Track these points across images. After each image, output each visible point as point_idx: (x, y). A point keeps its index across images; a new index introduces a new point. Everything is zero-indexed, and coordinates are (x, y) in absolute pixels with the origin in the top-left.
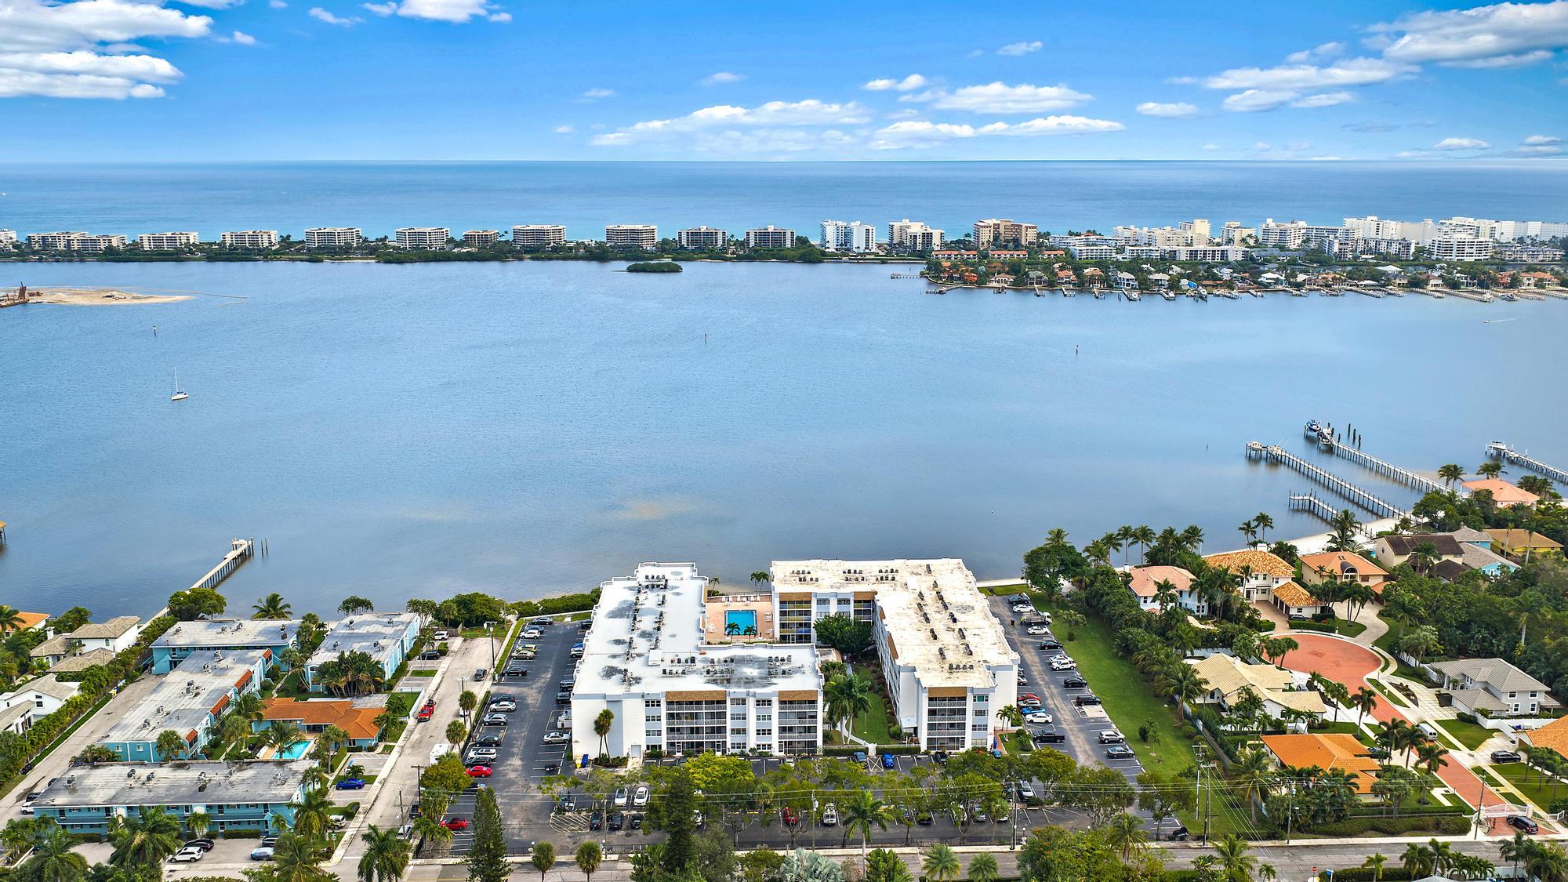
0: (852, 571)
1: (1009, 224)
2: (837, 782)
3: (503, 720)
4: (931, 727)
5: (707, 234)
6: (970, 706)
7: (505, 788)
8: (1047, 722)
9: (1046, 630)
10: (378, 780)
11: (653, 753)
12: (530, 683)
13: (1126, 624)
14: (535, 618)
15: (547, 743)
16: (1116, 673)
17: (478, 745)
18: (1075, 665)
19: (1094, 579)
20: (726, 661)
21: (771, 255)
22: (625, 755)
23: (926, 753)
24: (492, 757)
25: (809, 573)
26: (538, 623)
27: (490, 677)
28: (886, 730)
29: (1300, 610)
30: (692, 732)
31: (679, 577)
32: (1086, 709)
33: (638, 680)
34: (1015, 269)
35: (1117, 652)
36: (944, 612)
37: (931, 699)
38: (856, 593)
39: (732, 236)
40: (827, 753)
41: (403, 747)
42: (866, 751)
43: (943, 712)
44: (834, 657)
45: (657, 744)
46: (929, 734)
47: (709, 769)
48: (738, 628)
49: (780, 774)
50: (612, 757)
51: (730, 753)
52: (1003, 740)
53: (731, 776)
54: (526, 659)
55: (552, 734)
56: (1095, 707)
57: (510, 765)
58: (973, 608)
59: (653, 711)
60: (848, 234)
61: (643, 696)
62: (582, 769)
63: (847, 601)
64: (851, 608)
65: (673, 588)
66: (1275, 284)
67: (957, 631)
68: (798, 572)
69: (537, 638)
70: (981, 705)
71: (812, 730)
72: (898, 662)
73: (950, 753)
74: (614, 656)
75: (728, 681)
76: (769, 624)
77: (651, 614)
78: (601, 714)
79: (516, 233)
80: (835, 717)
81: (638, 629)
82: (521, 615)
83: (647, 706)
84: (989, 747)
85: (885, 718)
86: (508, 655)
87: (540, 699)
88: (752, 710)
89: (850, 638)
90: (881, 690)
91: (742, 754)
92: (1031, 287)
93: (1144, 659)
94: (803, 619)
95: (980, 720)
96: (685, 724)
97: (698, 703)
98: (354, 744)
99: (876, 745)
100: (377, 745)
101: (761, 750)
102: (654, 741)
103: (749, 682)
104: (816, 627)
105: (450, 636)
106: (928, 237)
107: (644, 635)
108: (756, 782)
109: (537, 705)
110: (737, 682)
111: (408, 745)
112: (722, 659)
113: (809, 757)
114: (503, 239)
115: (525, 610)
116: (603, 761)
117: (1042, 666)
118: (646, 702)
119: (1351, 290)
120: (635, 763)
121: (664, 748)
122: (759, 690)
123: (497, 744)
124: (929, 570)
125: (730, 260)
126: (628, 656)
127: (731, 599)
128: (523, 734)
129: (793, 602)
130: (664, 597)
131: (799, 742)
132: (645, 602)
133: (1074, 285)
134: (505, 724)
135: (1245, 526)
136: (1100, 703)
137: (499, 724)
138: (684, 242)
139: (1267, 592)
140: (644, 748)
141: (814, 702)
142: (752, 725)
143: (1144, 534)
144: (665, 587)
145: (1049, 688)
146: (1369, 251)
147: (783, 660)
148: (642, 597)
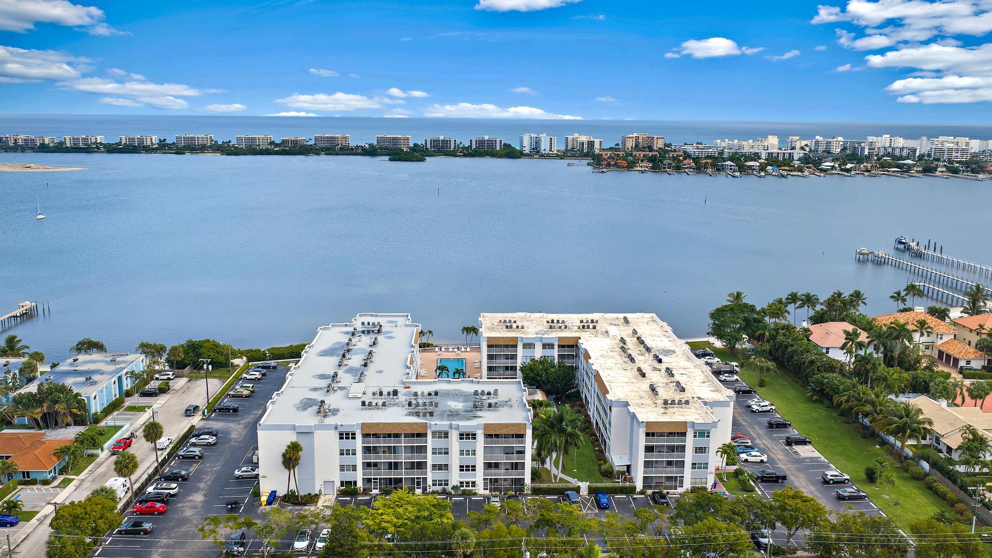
0: (555, 321)
1: (645, 136)
2: (550, 526)
3: (198, 453)
4: (647, 464)
5: (443, 141)
6: (690, 442)
7: (175, 528)
8: (762, 461)
9: (736, 377)
10: (37, 517)
11: (348, 489)
12: (240, 418)
13: (819, 370)
14: (260, 363)
15: (238, 478)
16: (814, 415)
17: (163, 480)
18: (774, 408)
19: (775, 333)
20: (430, 394)
21: (486, 153)
22: (317, 492)
23: (642, 493)
24: (171, 492)
25: (515, 322)
26: (263, 367)
27: (200, 413)
28: (597, 468)
29: (968, 362)
30: (390, 468)
31: (394, 325)
32: (798, 448)
33: (335, 412)
34: (652, 159)
35: (812, 396)
36: (647, 355)
37: (648, 434)
38: (560, 339)
39: (461, 143)
40: (536, 491)
41: (83, 480)
42: (577, 490)
43: (660, 449)
44: (539, 396)
45: (352, 480)
46: (645, 472)
47: (400, 510)
48: (448, 371)
49: (484, 517)
50: (302, 493)
51: (431, 490)
52: (722, 480)
53: (426, 518)
54: (242, 397)
55: (244, 469)
56: (806, 447)
57: (191, 501)
58: (674, 352)
59: (347, 444)
60: (538, 142)
61: (336, 428)
62: (268, 507)
63: (551, 346)
64: (555, 353)
65: (387, 333)
66: (832, 169)
67: (663, 370)
68: (505, 322)
69: (259, 379)
70: (701, 442)
71: (519, 467)
72: (609, 397)
73: (668, 493)
74: (315, 389)
75: (431, 414)
76: (478, 370)
77: (361, 353)
78: (289, 447)
79: (316, 139)
80: (543, 453)
81: (346, 365)
82: (249, 360)
83: (341, 438)
84: (709, 486)
85: (593, 455)
86: (223, 394)
87: (244, 433)
88: (455, 444)
89: (555, 379)
90: (587, 428)
91: (444, 492)
92: (665, 170)
93: (847, 401)
94: (509, 363)
95: (700, 458)
96: (383, 459)
97: (397, 436)
98: (28, 477)
99: (588, 483)
100: (54, 478)
101: (465, 488)
102: (349, 476)
103: (454, 414)
104: (521, 369)
105: (176, 377)
106: (591, 144)
107: (351, 370)
108: (454, 527)
109: (240, 439)
110: (440, 415)
111: (90, 479)
112: (426, 393)
113: (516, 496)
114: (309, 143)
115: (253, 356)
116: (292, 499)
117: (741, 409)
118: (340, 434)
119: (884, 174)
120: (327, 500)
121: (360, 484)
122: (461, 423)
123: (184, 479)
124: (626, 321)
125: (459, 156)
126: (329, 389)
127: (443, 349)
128: (216, 468)
129: (500, 346)
130: (376, 339)
131: (505, 480)
132: (357, 344)
133: (694, 169)
134: (200, 458)
135: (896, 295)
136: (810, 443)
137: (194, 457)
138: (429, 146)
139: (930, 348)
140: (338, 484)
141: (522, 436)
142: (455, 460)
143: (809, 300)
144: (379, 331)
145: (754, 428)
146: (888, 155)
147: (489, 394)
148: (354, 340)
